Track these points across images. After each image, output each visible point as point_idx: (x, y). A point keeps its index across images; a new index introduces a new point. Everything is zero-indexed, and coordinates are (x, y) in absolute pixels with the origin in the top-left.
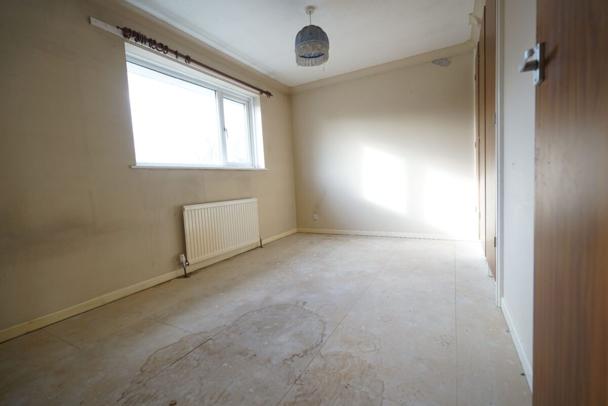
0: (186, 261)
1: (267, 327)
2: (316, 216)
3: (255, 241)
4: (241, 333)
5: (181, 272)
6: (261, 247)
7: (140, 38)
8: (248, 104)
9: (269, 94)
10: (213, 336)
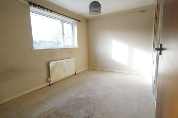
0: (50, 80)
1: (77, 107)
2: (95, 64)
3: (73, 73)
4: (68, 109)
5: (48, 84)
6: (76, 74)
7: (35, 5)
8: (72, 24)
9: (80, 21)
10: (59, 109)
